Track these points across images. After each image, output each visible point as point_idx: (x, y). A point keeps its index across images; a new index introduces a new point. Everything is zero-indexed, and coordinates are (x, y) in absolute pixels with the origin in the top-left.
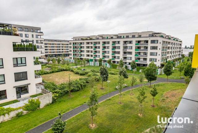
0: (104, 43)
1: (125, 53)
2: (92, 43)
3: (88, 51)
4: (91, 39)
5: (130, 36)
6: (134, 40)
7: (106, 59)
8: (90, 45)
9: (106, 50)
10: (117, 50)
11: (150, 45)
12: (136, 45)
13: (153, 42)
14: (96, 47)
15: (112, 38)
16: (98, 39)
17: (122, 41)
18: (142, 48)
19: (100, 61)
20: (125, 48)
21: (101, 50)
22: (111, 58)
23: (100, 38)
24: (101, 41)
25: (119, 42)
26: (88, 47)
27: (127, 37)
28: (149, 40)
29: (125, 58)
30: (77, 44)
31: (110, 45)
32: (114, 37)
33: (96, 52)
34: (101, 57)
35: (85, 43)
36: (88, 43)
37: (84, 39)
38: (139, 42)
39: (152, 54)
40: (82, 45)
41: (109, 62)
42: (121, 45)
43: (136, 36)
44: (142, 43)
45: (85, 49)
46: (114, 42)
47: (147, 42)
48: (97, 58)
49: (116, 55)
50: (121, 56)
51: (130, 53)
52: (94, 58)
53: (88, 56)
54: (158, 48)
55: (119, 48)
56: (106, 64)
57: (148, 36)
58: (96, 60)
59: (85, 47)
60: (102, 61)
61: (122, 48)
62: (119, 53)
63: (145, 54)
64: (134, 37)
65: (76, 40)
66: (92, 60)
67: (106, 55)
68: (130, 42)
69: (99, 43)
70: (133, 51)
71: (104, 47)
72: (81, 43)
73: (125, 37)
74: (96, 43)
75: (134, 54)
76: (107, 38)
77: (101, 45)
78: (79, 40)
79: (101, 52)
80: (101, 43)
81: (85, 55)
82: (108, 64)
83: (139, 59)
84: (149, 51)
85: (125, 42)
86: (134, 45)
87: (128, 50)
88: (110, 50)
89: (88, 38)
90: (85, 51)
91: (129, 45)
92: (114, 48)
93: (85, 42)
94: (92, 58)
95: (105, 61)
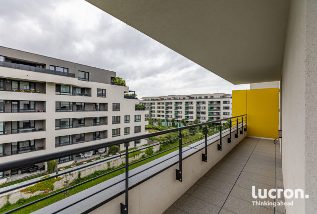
0: (177, 103)
1: (198, 113)
2: (163, 103)
3: (159, 112)
4: (163, 99)
5: (203, 97)
6: (207, 101)
7: (179, 119)
8: (161, 105)
9: (179, 110)
10: (190, 110)
11: (222, 105)
12: (209, 105)
13: (225, 102)
14: (168, 108)
15: (184, 98)
16: (169, 99)
17: (195, 101)
18: (214, 109)
19: (173, 121)
20: (199, 108)
21: (173, 110)
22: (184, 117)
23: (172, 98)
24: (174, 102)
25: (192, 103)
26: (159, 108)
27: (200, 98)
28: (222, 100)
29: (198, 118)
30: (147, 104)
31: (183, 106)
32: (186, 98)
33: (167, 112)
34: (174, 117)
35: (156, 104)
36: (159, 103)
37: (155, 99)
38: (212, 102)
39: (224, 114)
40: (153, 106)
41: (183, 122)
42: (195, 105)
43: (208, 97)
44: (214, 103)
45: (156, 110)
46: (187, 103)
47: (219, 102)
48: (169, 119)
49: (190, 115)
50: (195, 115)
51: (204, 113)
52: (166, 118)
53: (159, 116)
54: (230, 108)
55: (192, 108)
56: (180, 124)
57: (220, 97)
58: (167, 121)
59: (156, 108)
60: (175, 122)
61: (195, 108)
62: (192, 113)
63: (218, 114)
64: (206, 97)
65: (146, 100)
66: (163, 120)
67: (179, 115)
68: (204, 103)
69: (171, 103)
70: (207, 111)
71: (177, 108)
72: (151, 104)
73: (198, 98)
74: (167, 104)
75: (207, 113)
76: (180, 99)
77: (173, 106)
78: (148, 100)
79: (174, 112)
80: (174, 104)
81: (156, 116)
82: (182, 124)
83: (213, 118)
84: (222, 111)
85: (198, 103)
86: (207, 105)
87: (202, 110)
88: (183, 110)
89: (159, 99)
90: (156, 112)
91: (202, 105)
92: (187, 108)
93: (156, 102)
94: (164, 118)
95: (177, 121)
